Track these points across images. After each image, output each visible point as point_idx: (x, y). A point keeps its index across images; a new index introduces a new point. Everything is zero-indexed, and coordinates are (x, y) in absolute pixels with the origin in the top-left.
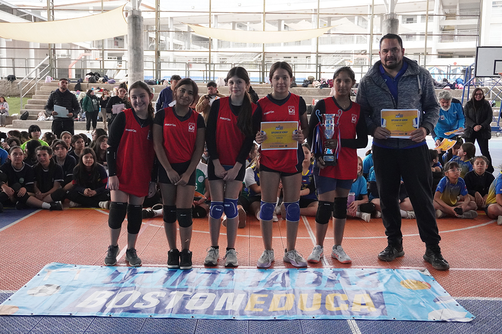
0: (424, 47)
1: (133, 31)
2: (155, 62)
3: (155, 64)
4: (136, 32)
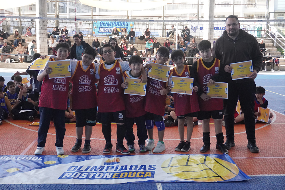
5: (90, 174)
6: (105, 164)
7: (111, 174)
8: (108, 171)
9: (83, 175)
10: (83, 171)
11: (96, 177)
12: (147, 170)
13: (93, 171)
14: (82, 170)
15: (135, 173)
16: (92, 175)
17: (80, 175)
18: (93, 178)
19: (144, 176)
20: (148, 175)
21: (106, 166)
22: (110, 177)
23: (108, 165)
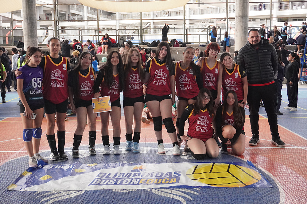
0: (270, 14)
1: (26, 3)
2: (54, 29)
3: (54, 31)
4: (28, 4)
5: (118, 180)
6: (132, 171)
7: (138, 180)
8: (135, 177)
9: (111, 181)
10: (112, 178)
11: (124, 183)
12: (172, 177)
13: (121, 177)
14: (110, 177)
15: (160, 180)
16: (120, 181)
17: (109, 182)
18: (121, 184)
19: (169, 182)
20: (173, 181)
21: (133, 173)
22: (137, 183)
23: (135, 172)
